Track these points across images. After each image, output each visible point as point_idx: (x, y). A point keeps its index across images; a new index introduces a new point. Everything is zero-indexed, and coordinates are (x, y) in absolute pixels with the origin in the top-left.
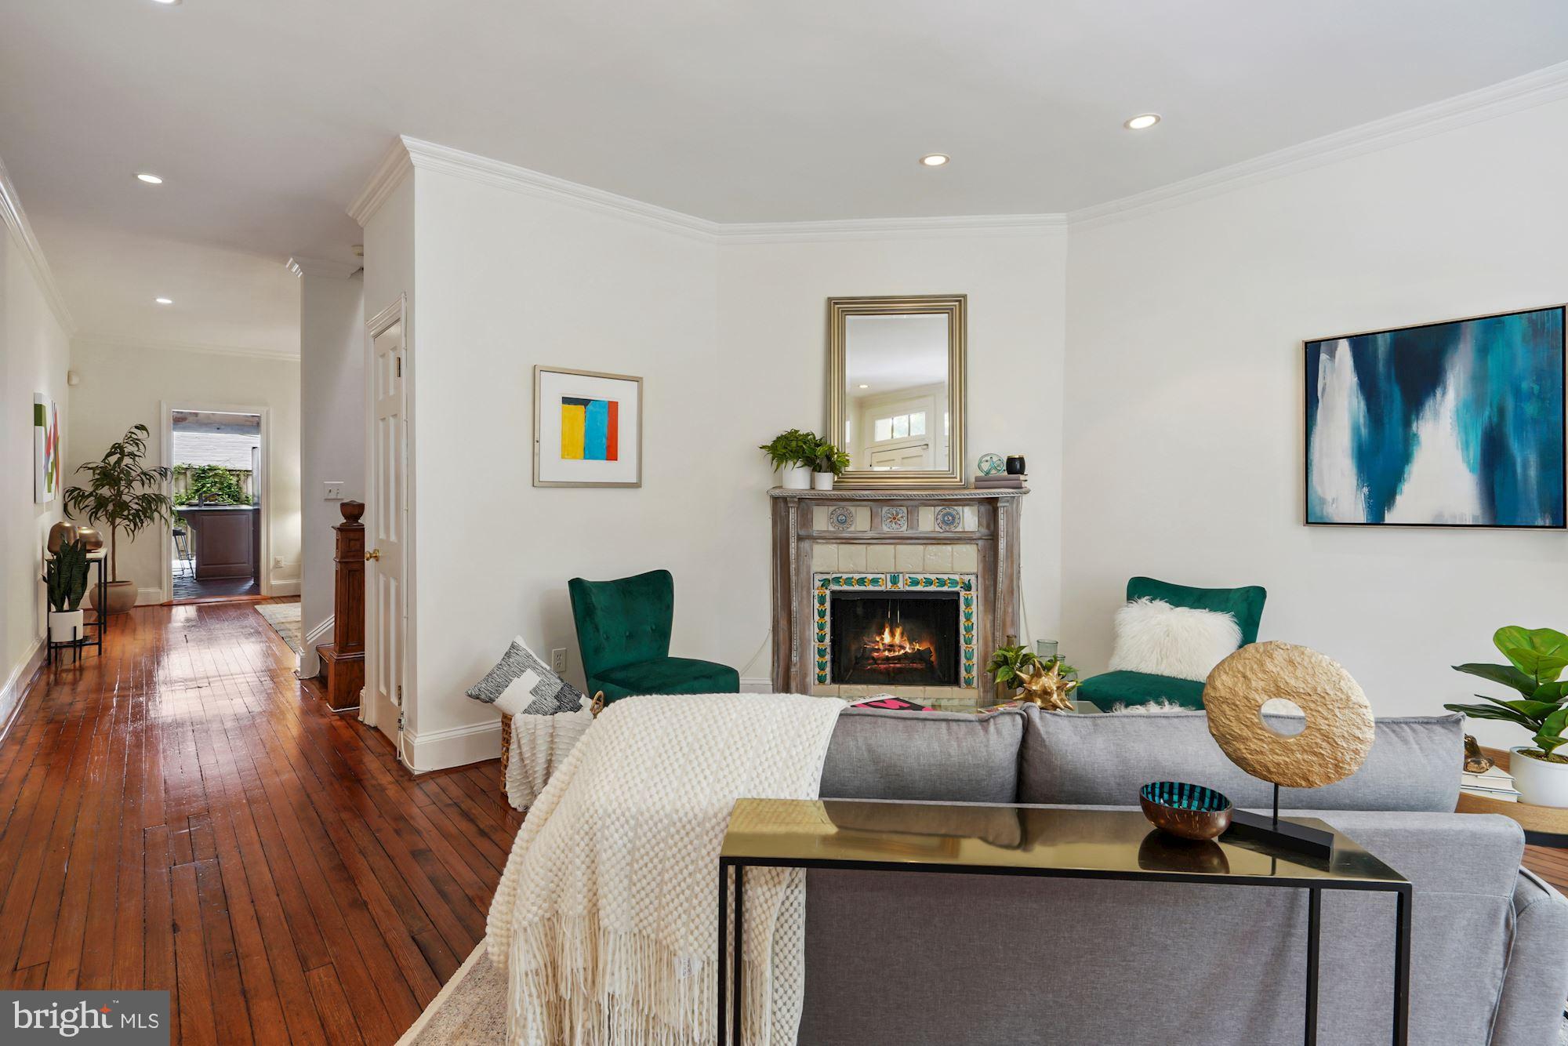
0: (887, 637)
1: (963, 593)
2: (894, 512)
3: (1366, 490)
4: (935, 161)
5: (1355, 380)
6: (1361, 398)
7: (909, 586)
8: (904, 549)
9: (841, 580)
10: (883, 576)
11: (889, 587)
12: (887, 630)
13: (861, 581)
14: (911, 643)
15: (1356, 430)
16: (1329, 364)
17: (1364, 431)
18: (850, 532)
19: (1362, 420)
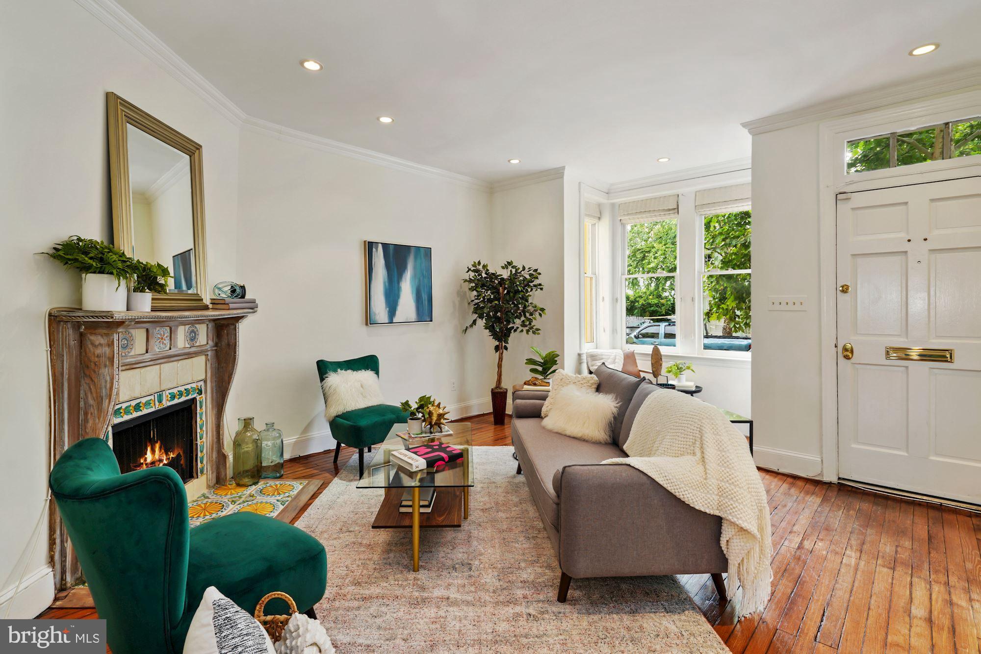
0: (149, 457)
1: (198, 398)
2: (162, 333)
3: (388, 309)
4: (312, 66)
5: (384, 262)
6: (386, 270)
7: (170, 401)
8: (167, 367)
9: (121, 411)
10: (152, 397)
11: (158, 407)
12: (149, 449)
13: (137, 407)
14: (167, 454)
15: (384, 283)
16: (376, 253)
17: (387, 284)
18: (132, 357)
19: (386, 280)
